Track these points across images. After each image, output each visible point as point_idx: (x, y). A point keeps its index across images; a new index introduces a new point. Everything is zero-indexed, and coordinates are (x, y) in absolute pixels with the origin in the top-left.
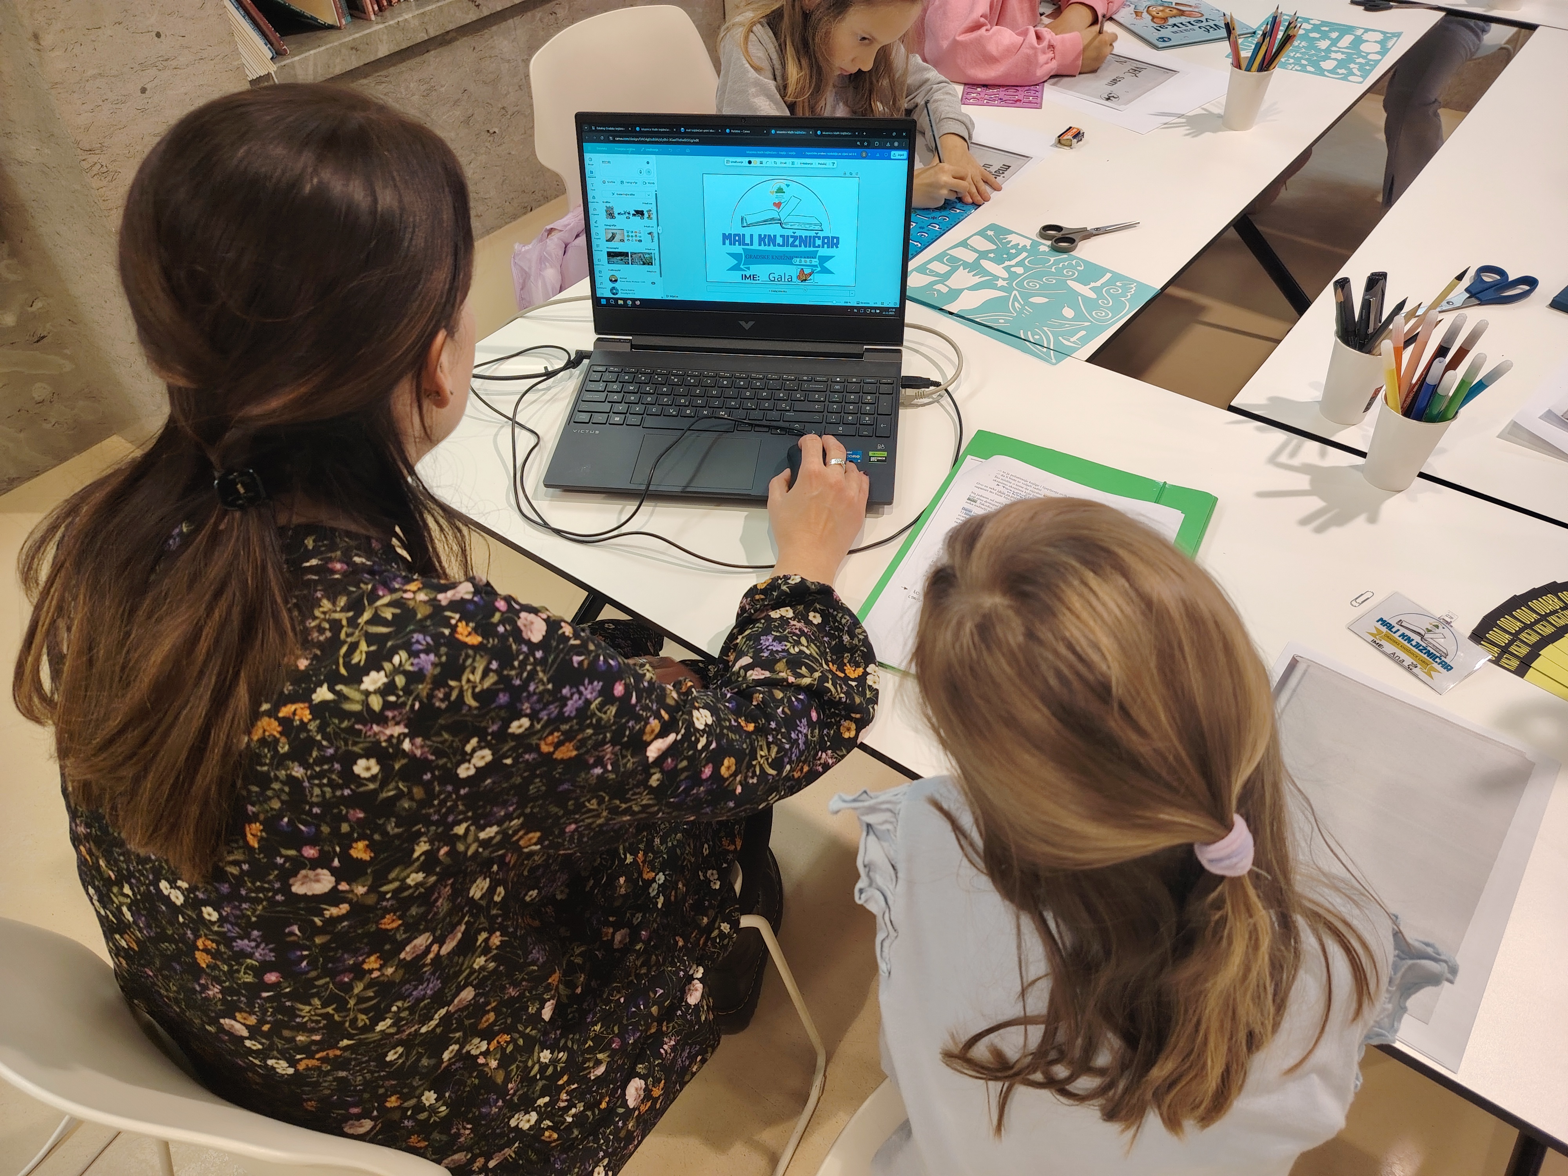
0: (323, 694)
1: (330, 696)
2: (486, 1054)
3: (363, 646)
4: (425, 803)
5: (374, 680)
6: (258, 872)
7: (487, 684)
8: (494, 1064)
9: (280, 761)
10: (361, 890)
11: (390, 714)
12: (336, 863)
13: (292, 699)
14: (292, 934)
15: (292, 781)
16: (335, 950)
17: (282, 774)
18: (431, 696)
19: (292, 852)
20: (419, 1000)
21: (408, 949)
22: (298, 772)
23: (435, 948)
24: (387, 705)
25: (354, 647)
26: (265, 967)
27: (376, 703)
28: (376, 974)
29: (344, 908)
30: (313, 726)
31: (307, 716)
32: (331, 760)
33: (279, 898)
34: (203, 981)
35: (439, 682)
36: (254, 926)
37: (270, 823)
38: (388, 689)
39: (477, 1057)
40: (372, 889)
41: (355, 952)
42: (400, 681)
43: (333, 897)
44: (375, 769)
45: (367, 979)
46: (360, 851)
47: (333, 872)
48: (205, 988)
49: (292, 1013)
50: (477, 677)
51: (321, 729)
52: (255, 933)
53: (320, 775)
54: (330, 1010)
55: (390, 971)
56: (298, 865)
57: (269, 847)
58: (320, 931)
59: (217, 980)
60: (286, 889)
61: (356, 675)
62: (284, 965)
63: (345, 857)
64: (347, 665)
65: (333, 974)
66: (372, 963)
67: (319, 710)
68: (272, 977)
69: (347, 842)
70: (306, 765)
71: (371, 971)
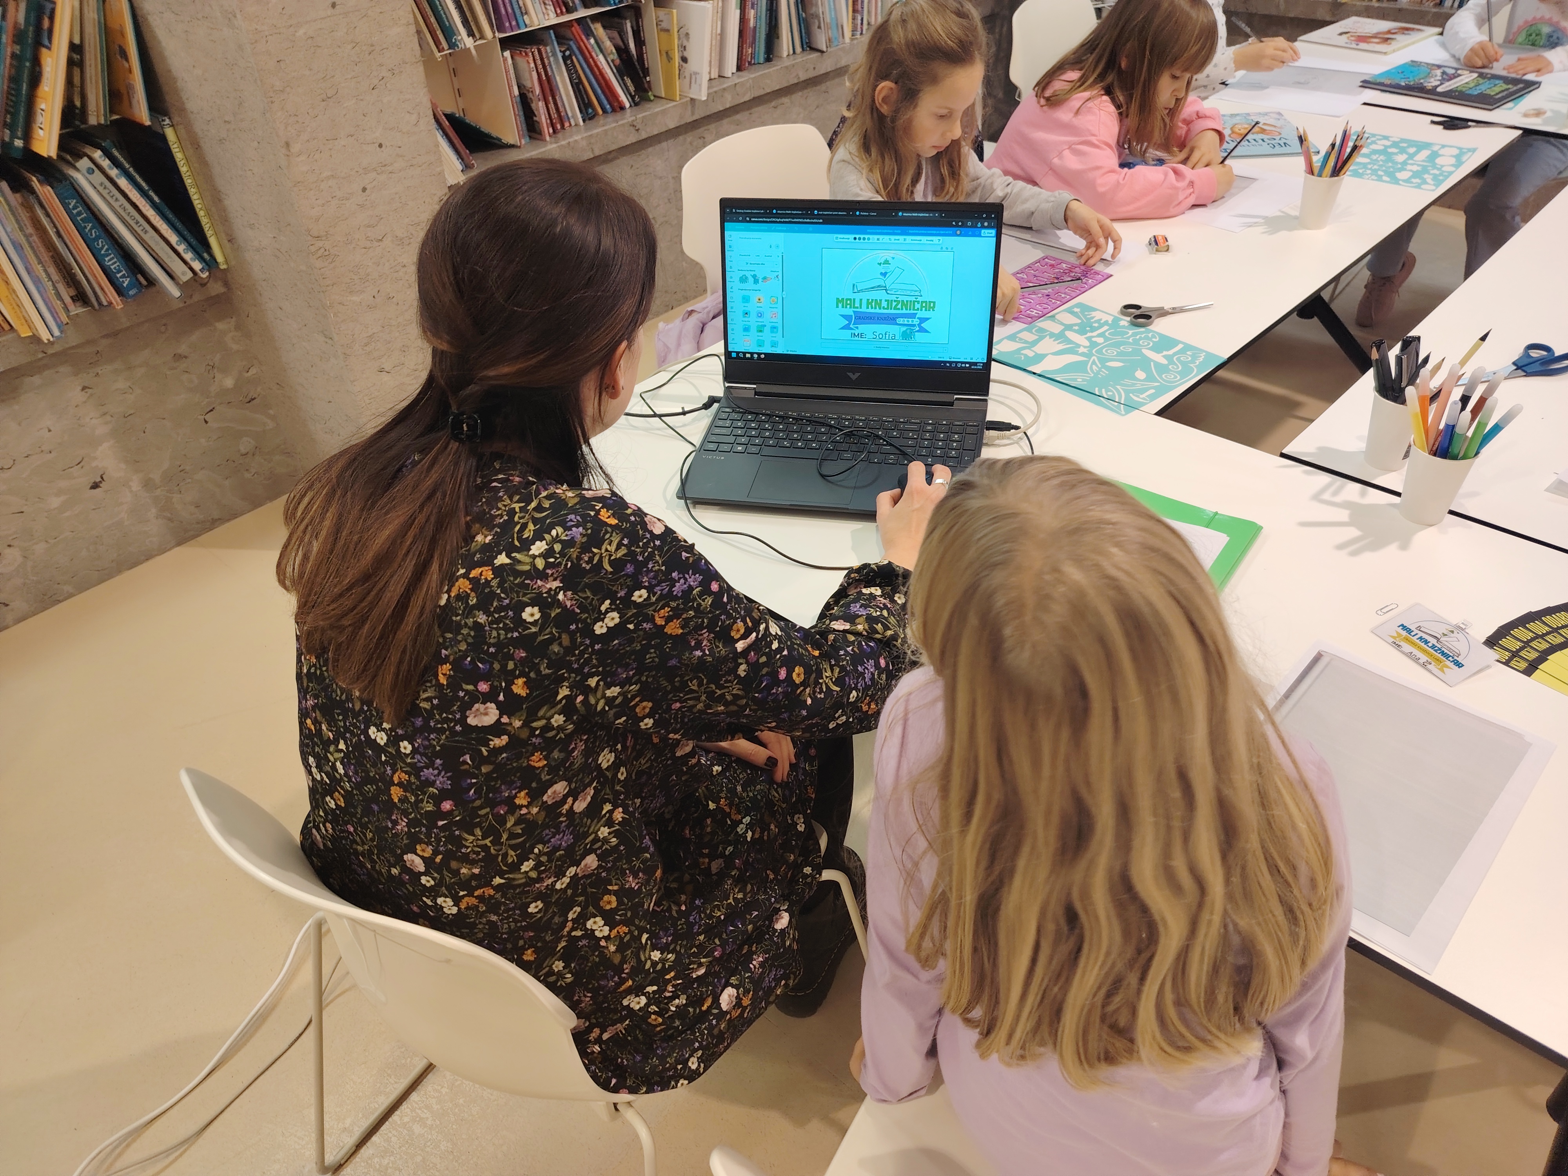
0: (502, 559)
1: (508, 561)
2: (607, 938)
3: (531, 526)
4: (569, 651)
5: (538, 548)
6: (445, 704)
7: (620, 554)
8: (612, 948)
9: (469, 611)
10: (517, 724)
11: (549, 572)
12: (501, 698)
13: (480, 564)
14: (465, 762)
15: (477, 626)
16: (496, 779)
17: (470, 621)
18: (579, 558)
19: (470, 687)
20: (556, 849)
21: (550, 792)
22: (482, 618)
23: (570, 800)
24: (548, 565)
25: (524, 526)
26: (444, 795)
27: (540, 564)
28: (524, 811)
29: (505, 738)
30: (494, 583)
31: (490, 575)
32: (505, 608)
33: (458, 728)
34: (394, 817)
35: (585, 548)
36: (437, 755)
37: (457, 665)
38: (548, 553)
39: (600, 939)
40: (526, 724)
41: (510, 785)
42: (557, 547)
43: (497, 729)
44: (537, 616)
45: (517, 815)
46: (519, 688)
47: (499, 706)
48: (395, 823)
49: (459, 842)
50: (612, 548)
51: (500, 585)
52: (438, 761)
53: (497, 621)
54: (487, 842)
55: (535, 810)
56: (476, 697)
57: (454, 683)
58: (485, 761)
59: (405, 813)
60: (463, 721)
61: (526, 545)
62: (455, 793)
63: (508, 692)
64: (520, 539)
65: (492, 804)
66: (522, 799)
67: (499, 571)
68: (447, 806)
69: (511, 681)
70: (488, 613)
71: (521, 807)
